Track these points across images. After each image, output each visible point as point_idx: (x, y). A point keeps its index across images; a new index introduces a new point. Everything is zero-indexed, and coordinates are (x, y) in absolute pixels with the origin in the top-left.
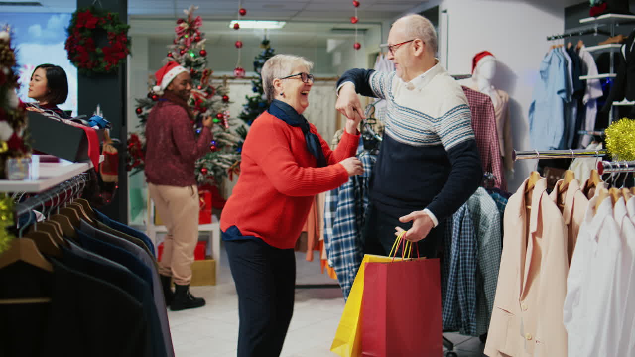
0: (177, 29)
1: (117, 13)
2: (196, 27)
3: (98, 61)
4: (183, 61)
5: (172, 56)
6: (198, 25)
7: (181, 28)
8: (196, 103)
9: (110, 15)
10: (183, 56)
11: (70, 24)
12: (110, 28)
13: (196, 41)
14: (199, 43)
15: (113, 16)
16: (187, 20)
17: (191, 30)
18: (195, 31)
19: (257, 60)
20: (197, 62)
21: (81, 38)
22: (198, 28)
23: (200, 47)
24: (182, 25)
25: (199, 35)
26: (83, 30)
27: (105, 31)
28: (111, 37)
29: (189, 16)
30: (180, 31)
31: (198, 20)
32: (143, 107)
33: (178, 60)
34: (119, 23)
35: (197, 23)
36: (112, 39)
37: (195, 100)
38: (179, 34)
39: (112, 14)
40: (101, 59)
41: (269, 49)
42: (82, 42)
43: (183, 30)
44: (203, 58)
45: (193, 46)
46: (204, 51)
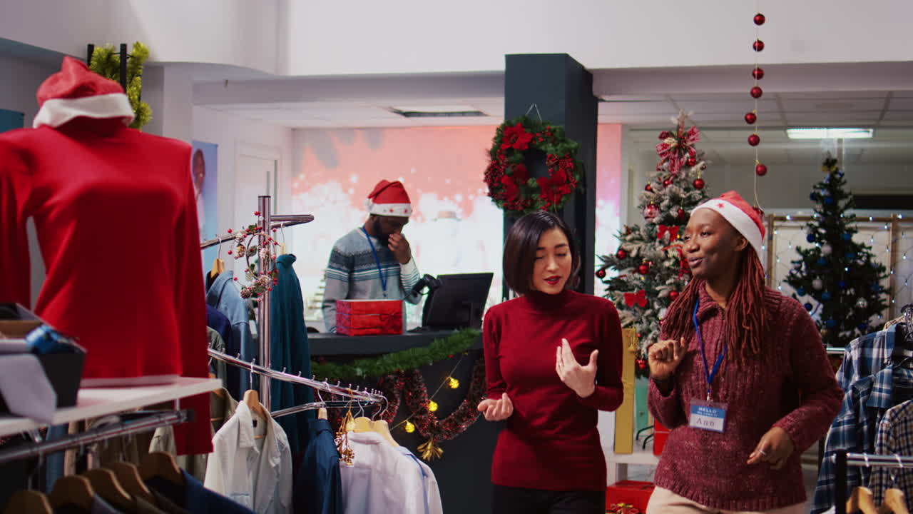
0: (660, 148)
1: (562, 126)
2: (689, 143)
3: (532, 200)
4: (668, 197)
5: (651, 190)
6: (693, 140)
7: (665, 146)
8: (682, 263)
9: (549, 129)
10: (667, 190)
11: (493, 145)
12: (549, 148)
13: (689, 165)
14: (693, 169)
15: (555, 131)
16: (675, 133)
17: (681, 148)
18: (687, 149)
19: (817, 191)
20: (690, 197)
21: (508, 164)
22: (692, 145)
23: (696, 174)
24: (666, 141)
25: (693, 156)
26: (510, 152)
27: (544, 153)
28: (552, 163)
29: (679, 127)
30: (665, 150)
31: (692, 133)
32: (607, 267)
33: (661, 195)
34: (563, 141)
35: (692, 137)
36: (553, 166)
37: (680, 259)
38: (662, 155)
39: (553, 127)
40: (535, 196)
41: (836, 172)
42: (509, 170)
43: (668, 148)
44: (698, 192)
45: (683, 175)
46: (700, 180)
